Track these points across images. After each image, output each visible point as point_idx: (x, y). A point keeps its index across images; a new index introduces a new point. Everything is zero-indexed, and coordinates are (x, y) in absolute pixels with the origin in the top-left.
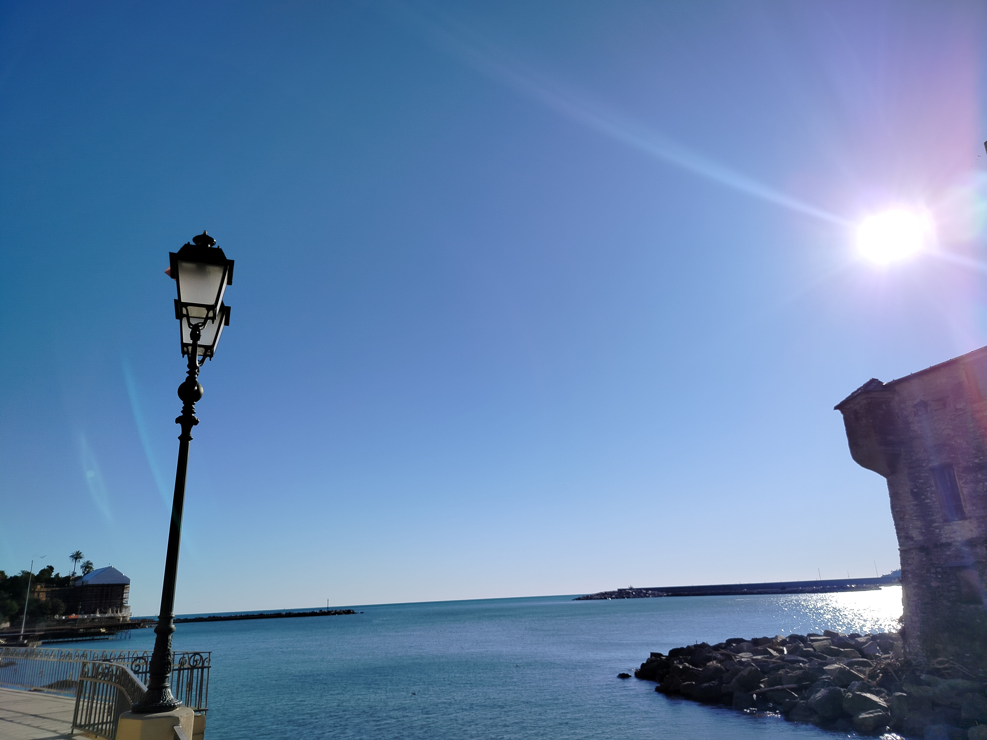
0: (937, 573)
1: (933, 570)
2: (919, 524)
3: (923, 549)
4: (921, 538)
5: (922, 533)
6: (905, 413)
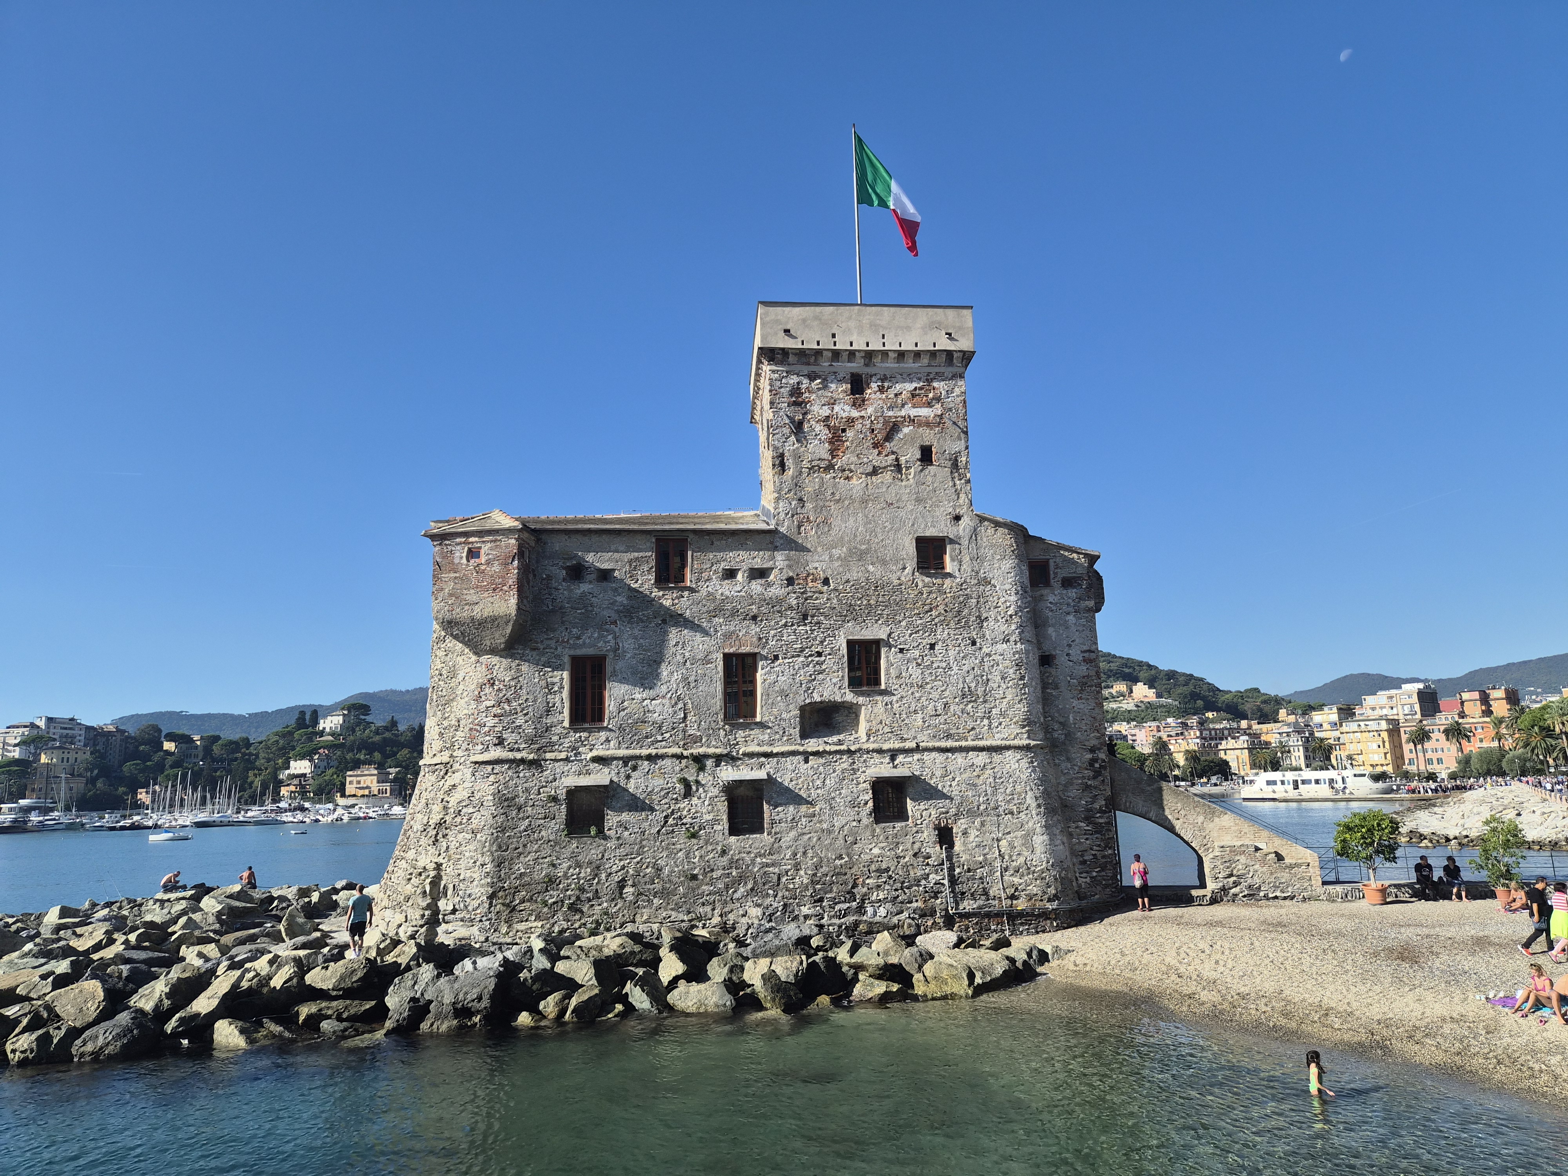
2: (526, 727)
3: (525, 761)
6: (547, 573)
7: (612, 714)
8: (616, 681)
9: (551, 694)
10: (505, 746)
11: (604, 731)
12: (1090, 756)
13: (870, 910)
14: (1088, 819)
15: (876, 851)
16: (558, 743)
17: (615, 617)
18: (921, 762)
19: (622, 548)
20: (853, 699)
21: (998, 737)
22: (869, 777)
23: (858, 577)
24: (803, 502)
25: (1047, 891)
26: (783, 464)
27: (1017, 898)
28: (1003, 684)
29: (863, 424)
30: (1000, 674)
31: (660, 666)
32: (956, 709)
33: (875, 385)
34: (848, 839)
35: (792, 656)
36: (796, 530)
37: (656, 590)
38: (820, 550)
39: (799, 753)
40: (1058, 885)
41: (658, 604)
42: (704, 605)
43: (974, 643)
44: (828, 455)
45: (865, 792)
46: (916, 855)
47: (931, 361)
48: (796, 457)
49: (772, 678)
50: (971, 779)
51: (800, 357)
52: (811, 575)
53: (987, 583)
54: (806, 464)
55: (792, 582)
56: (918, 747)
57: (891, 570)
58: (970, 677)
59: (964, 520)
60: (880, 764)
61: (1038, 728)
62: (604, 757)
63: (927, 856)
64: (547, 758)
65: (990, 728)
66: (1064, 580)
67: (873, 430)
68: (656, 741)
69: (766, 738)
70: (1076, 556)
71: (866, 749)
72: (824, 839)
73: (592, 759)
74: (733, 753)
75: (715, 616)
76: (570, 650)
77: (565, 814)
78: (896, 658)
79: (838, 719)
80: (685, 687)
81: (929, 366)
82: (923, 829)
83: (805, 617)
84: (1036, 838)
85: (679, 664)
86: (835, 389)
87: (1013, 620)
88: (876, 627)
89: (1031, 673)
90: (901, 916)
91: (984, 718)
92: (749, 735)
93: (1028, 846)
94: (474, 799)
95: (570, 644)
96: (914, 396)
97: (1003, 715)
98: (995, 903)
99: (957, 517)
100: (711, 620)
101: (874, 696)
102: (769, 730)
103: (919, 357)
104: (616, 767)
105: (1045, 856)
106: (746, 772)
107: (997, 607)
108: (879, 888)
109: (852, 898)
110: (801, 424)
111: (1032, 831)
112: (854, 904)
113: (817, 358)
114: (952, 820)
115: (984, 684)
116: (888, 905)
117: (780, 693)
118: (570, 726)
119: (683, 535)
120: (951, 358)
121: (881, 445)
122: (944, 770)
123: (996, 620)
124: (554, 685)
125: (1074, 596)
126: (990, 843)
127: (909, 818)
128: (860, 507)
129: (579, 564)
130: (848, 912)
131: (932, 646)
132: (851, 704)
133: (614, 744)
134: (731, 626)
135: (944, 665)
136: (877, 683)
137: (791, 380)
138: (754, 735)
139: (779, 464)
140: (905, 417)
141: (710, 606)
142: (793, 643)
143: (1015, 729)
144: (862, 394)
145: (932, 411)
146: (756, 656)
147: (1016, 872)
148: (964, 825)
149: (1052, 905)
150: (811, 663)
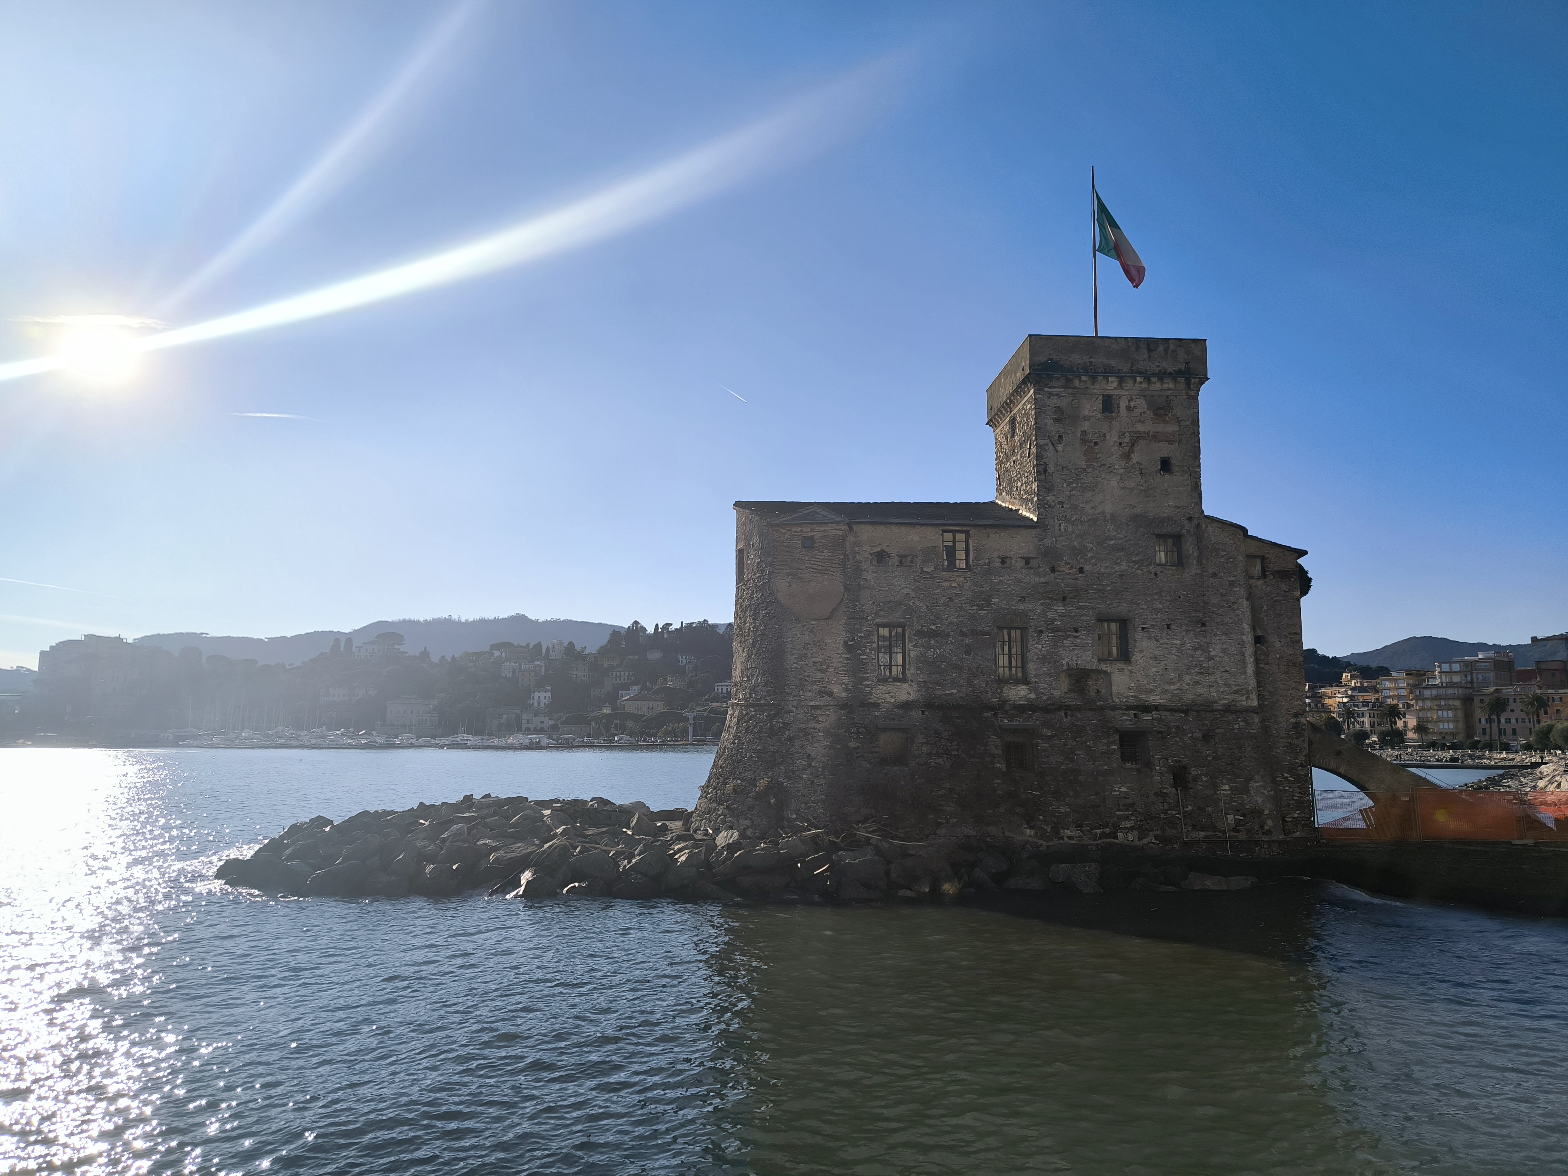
0: (858, 733)
1: (854, 730)
2: (845, 679)
3: (846, 707)
4: (844, 695)
5: (847, 690)
6: (858, 557)
7: (911, 672)
8: (914, 646)
9: (864, 654)
10: (831, 694)
11: (906, 686)
13: (1120, 835)
15: (1123, 789)
16: (870, 693)
17: (912, 594)
18: (1159, 720)
19: (916, 539)
20: (1103, 667)
21: (1221, 702)
22: (1117, 731)
23: (1107, 567)
24: (1061, 503)
25: (1262, 827)
26: (1045, 471)
27: (1238, 831)
28: (1227, 659)
29: (1113, 438)
30: (1224, 651)
31: (948, 635)
32: (1187, 679)
33: (1123, 404)
34: (1100, 778)
35: (1053, 631)
36: (1056, 527)
37: (944, 573)
38: (1075, 543)
39: (1060, 709)
40: (1270, 823)
41: (945, 584)
42: (982, 586)
43: (1203, 625)
44: (1083, 464)
45: (1114, 743)
46: (1156, 794)
47: (1171, 386)
48: (1056, 465)
49: (1037, 648)
50: (1200, 735)
51: (1062, 381)
52: (1069, 564)
53: (1215, 575)
54: (1065, 472)
55: (1053, 570)
56: (1156, 708)
57: (1134, 562)
58: (1199, 653)
59: (1195, 521)
60: (1125, 721)
61: (1254, 696)
62: (906, 706)
63: (1165, 795)
64: (863, 705)
65: (1215, 694)
66: (1275, 573)
67: (1120, 444)
68: (946, 695)
69: (1033, 696)
70: (1286, 553)
71: (1114, 708)
72: (1081, 778)
73: (896, 707)
74: (1007, 707)
75: (991, 596)
76: (878, 620)
77: (877, 750)
78: (1139, 635)
79: (1090, 683)
80: (968, 653)
81: (1169, 389)
82: (1161, 774)
83: (1064, 599)
84: (1253, 785)
85: (963, 634)
86: (1091, 408)
87: (1235, 606)
88: (1122, 609)
89: (1249, 651)
90: (1145, 841)
91: (1211, 686)
92: (1019, 693)
93: (1246, 791)
94: (807, 734)
95: (877, 615)
96: (1156, 414)
97: (1226, 685)
98: (1220, 834)
99: (1190, 519)
100: (988, 599)
101: (1120, 665)
102: (1035, 690)
103: (1161, 380)
104: (916, 714)
105: (1260, 800)
106: (1018, 722)
107: (1222, 595)
108: (1127, 818)
109: (1106, 825)
110: (1060, 437)
111: (1249, 779)
112: (1107, 830)
113: (1076, 383)
114: (1185, 768)
115: (1211, 658)
116: (1136, 832)
117: (1043, 660)
118: (879, 680)
119: (965, 529)
120: (1188, 384)
121: (1127, 456)
122: (1178, 727)
123: (1222, 607)
124: (866, 647)
125: (1284, 587)
126: (1215, 786)
127: (1149, 765)
128: (1109, 508)
129: (883, 551)
130: (1103, 835)
131: (1168, 626)
132: (1101, 672)
133: (913, 696)
134: (1003, 604)
135: (1178, 642)
136: (1125, 656)
137: (1054, 401)
138: (1023, 693)
139: (1042, 471)
140: (1148, 433)
141: (987, 588)
142: (1054, 620)
143: (1236, 696)
144: (1113, 412)
145: (1172, 428)
146: (1024, 630)
147: (1237, 811)
148: (1194, 772)
149: (1265, 838)
150: (1068, 636)
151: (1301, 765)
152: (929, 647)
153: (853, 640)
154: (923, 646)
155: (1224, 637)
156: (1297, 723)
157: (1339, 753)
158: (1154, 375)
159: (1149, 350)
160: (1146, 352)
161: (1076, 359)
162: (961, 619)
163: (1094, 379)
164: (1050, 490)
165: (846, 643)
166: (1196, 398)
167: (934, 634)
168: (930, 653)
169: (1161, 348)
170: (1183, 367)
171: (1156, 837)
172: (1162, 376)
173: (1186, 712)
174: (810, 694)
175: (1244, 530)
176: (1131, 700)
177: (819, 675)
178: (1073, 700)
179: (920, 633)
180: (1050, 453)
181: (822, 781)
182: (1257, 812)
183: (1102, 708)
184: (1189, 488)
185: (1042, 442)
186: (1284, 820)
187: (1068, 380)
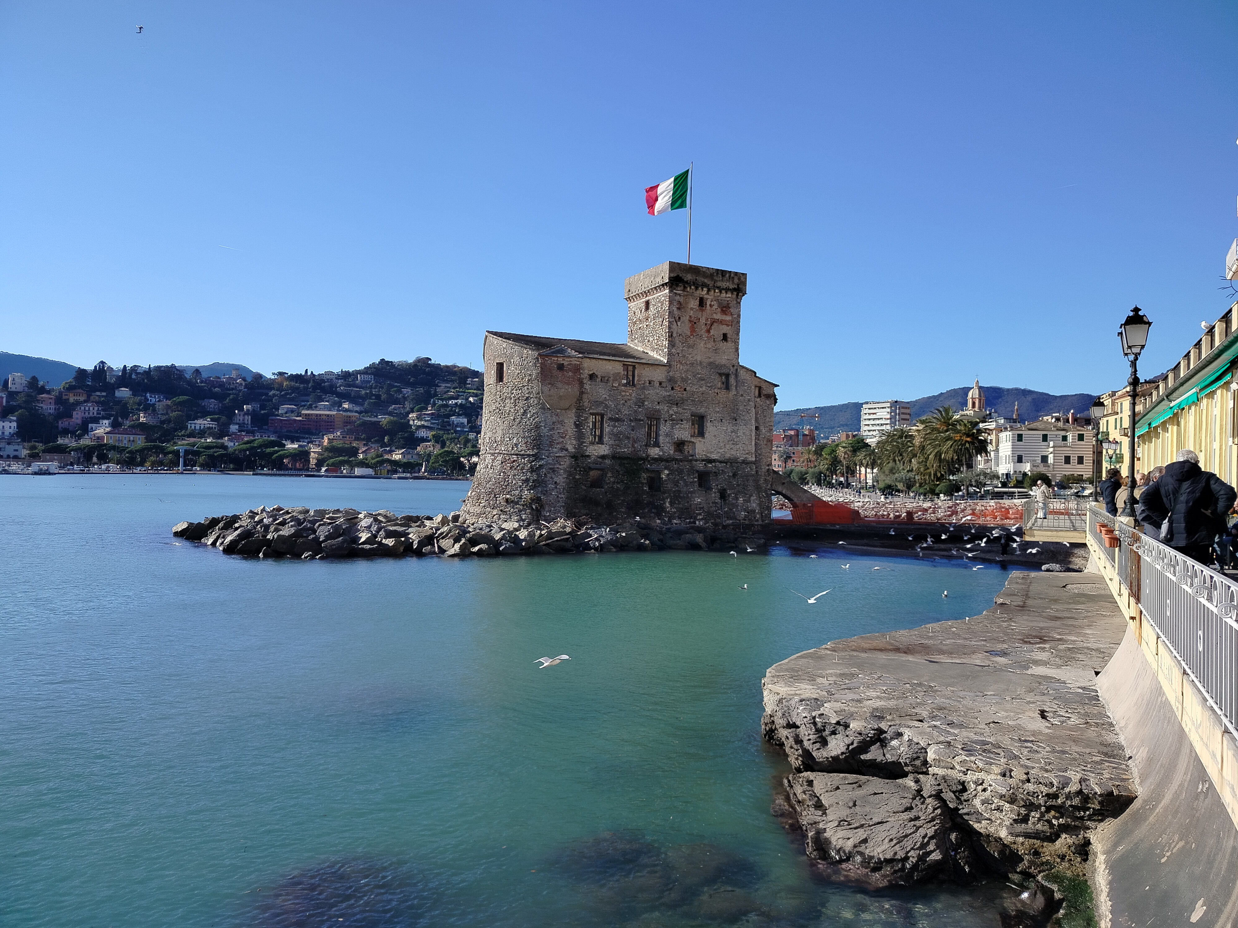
0: (580, 471)
1: (578, 469)
2: (574, 442)
3: (574, 457)
4: (573, 450)
5: (575, 448)
6: (582, 376)
7: (606, 439)
8: (608, 426)
9: (584, 429)
10: (567, 450)
11: (603, 446)
12: (767, 468)
13: (697, 522)
14: (765, 492)
15: (699, 500)
16: (586, 450)
17: (608, 398)
18: (715, 466)
19: (610, 368)
20: (693, 440)
21: (741, 459)
22: (697, 471)
23: (696, 389)
24: (678, 354)
25: (755, 518)
26: (672, 335)
27: (745, 520)
28: (744, 437)
29: (703, 321)
30: (744, 433)
31: (624, 421)
32: (727, 446)
33: (708, 304)
34: (690, 495)
35: (672, 420)
36: (675, 367)
37: (623, 387)
38: (683, 375)
39: (673, 461)
40: (758, 516)
41: (623, 394)
42: (640, 396)
43: (736, 420)
44: (689, 333)
45: (695, 478)
46: (713, 503)
47: (730, 296)
48: (677, 333)
49: (664, 428)
50: (731, 474)
51: (682, 288)
52: (679, 386)
53: (742, 395)
54: (681, 337)
55: (672, 389)
56: (714, 461)
57: (708, 386)
58: (734, 434)
59: (735, 367)
60: (700, 466)
61: (754, 456)
62: (603, 457)
63: (716, 503)
64: (582, 456)
65: (738, 454)
66: (765, 395)
67: (706, 324)
68: (622, 452)
69: (661, 453)
70: (770, 385)
71: (696, 461)
72: (682, 495)
73: (599, 458)
74: (649, 459)
75: (644, 401)
76: (591, 411)
77: (589, 480)
78: (709, 424)
79: (685, 447)
80: (633, 430)
81: (729, 297)
82: (715, 493)
83: (677, 404)
84: (752, 498)
85: (631, 420)
86: (694, 304)
87: (750, 412)
88: (702, 410)
89: (753, 434)
90: (707, 525)
91: (737, 451)
92: (654, 452)
93: (750, 502)
94: (554, 471)
95: (590, 408)
96: (722, 310)
97: (743, 450)
98: (738, 521)
99: (733, 366)
100: (643, 402)
101: (700, 439)
102: (662, 450)
103: (726, 293)
104: (608, 462)
105: (754, 505)
106: (654, 467)
107: (745, 406)
108: (700, 514)
109: (691, 518)
110: (679, 318)
111: (751, 495)
112: (692, 520)
113: (688, 289)
114: (725, 490)
115: (738, 437)
116: (703, 521)
117: (667, 435)
118: (590, 443)
119: (634, 364)
120: (737, 295)
121: (708, 331)
122: (722, 470)
123: (744, 411)
124: (585, 425)
125: (768, 402)
126: (737, 499)
127: (710, 489)
128: (699, 358)
129: (594, 373)
130: (690, 522)
131: (721, 420)
132: (690, 442)
133: (606, 452)
134: (650, 406)
135: (725, 428)
136: (701, 434)
137: (678, 298)
138: (657, 452)
139: (671, 336)
140: (718, 320)
141: (643, 397)
142: (672, 415)
143: (747, 456)
144: (703, 307)
145: (728, 318)
146: (658, 419)
147: (745, 510)
148: (728, 492)
149: (756, 523)
150: (679, 423)
151: (769, 489)
152: (615, 426)
153: (579, 421)
154: (612, 426)
155: (744, 427)
156: (768, 469)
157: (784, 483)
158: (723, 289)
159: (723, 276)
160: (721, 276)
161: (689, 277)
162: (630, 412)
163: (697, 288)
164: (673, 346)
165: (575, 422)
166: (740, 303)
167: (617, 420)
168: (615, 430)
169: (727, 275)
170: (736, 287)
171: (712, 523)
172: (727, 290)
173: (726, 463)
174: (556, 450)
175: (755, 373)
176: (704, 456)
177: (561, 440)
178: (679, 456)
179: (611, 419)
180: (674, 326)
181: (563, 496)
182: (753, 511)
183: (691, 460)
184: (734, 350)
185: (671, 320)
186: (762, 514)
187: (685, 287)
